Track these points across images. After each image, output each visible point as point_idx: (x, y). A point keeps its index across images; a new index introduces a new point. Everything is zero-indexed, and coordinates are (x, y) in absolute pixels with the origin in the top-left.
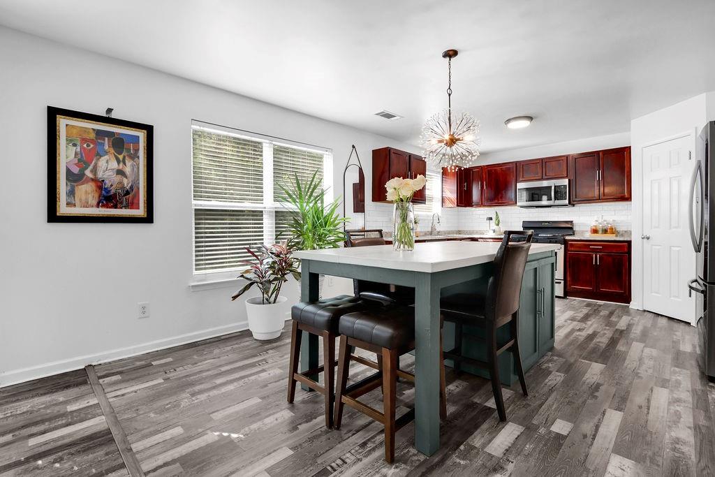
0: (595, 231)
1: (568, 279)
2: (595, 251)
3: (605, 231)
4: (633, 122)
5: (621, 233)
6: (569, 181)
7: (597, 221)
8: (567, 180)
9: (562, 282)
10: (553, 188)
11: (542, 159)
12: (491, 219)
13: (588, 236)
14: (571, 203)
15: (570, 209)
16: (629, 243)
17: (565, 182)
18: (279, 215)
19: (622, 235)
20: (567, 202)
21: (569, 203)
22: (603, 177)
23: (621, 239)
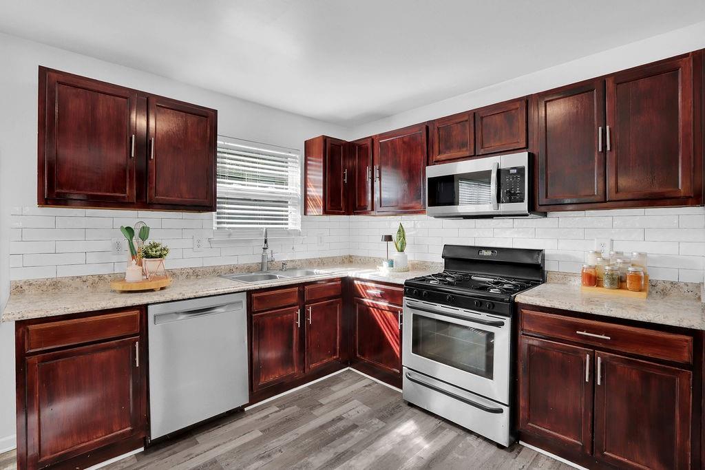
0: (593, 280)
1: (522, 403)
3: (619, 282)
5: (660, 287)
6: (532, 158)
7: (598, 253)
8: (525, 155)
9: (506, 410)
10: (494, 175)
11: (474, 112)
12: (389, 238)
14: (535, 211)
15: (535, 222)
17: (521, 160)
20: (523, 207)
21: (531, 209)
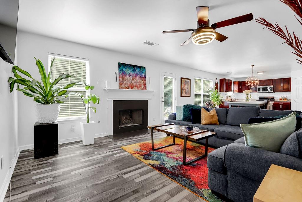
0: (281, 99)
2: (281, 104)
3: (284, 99)
4: (292, 72)
7: (281, 97)
8: (273, 86)
10: (268, 88)
11: (265, 80)
13: (279, 101)
14: (274, 92)
15: (274, 93)
16: (291, 102)
17: (272, 86)
18: (204, 95)
19: (289, 100)
20: (272, 92)
21: (273, 92)
22: (283, 85)
23: (288, 101)
